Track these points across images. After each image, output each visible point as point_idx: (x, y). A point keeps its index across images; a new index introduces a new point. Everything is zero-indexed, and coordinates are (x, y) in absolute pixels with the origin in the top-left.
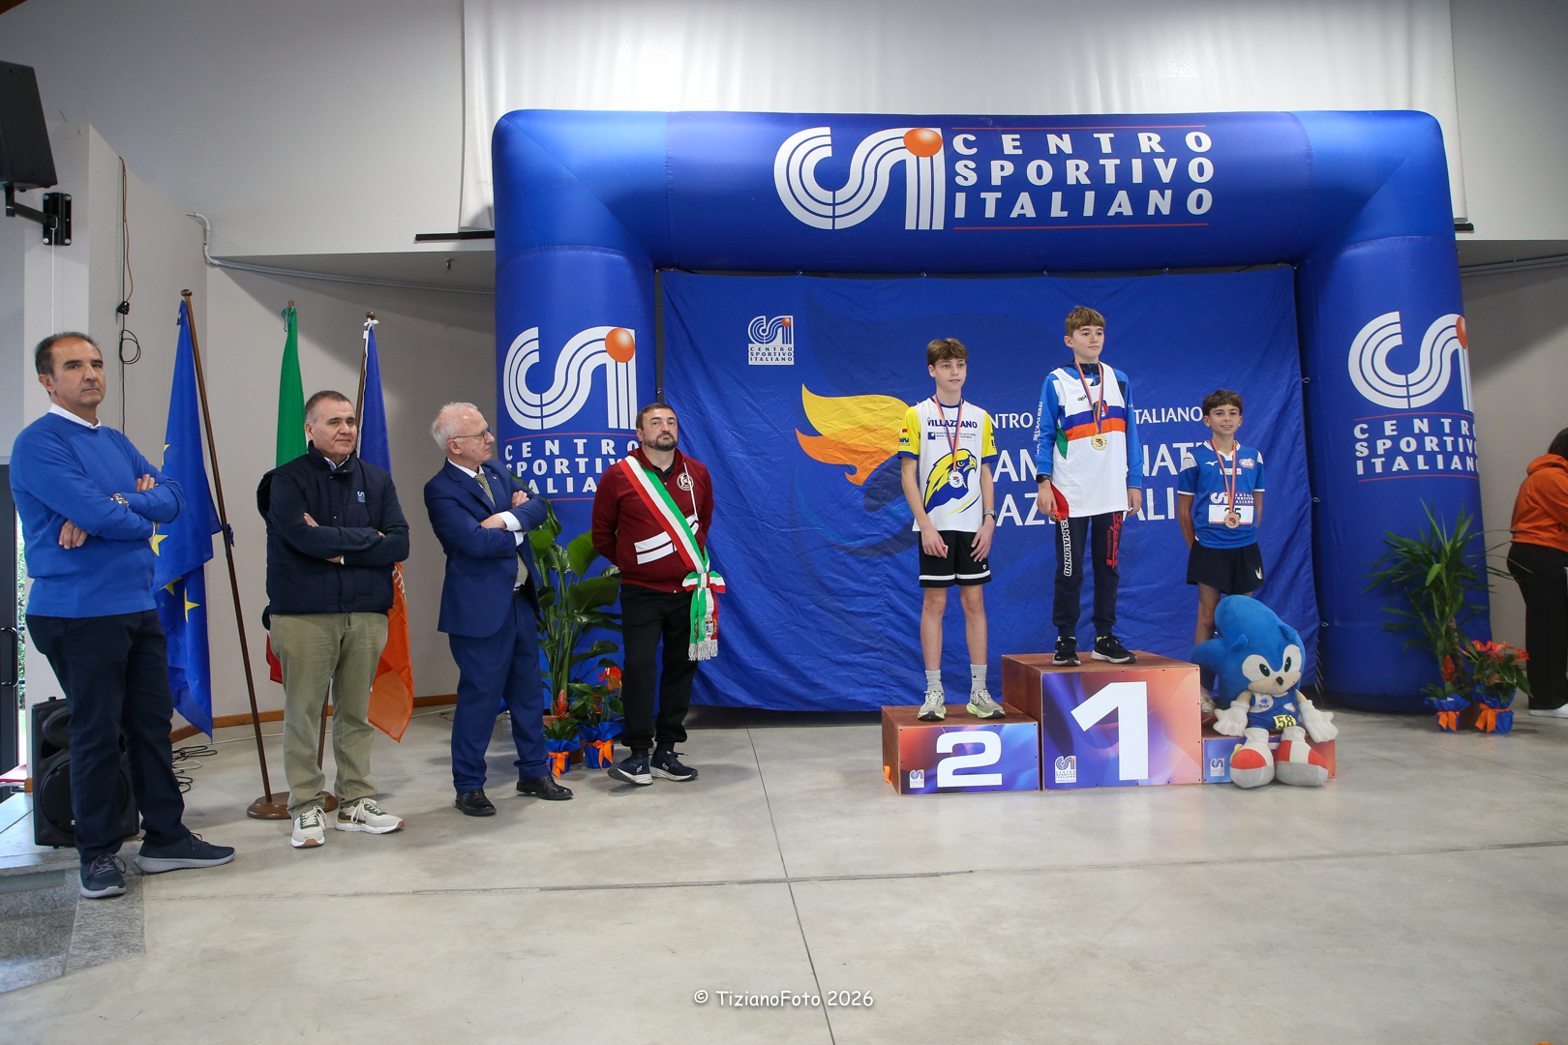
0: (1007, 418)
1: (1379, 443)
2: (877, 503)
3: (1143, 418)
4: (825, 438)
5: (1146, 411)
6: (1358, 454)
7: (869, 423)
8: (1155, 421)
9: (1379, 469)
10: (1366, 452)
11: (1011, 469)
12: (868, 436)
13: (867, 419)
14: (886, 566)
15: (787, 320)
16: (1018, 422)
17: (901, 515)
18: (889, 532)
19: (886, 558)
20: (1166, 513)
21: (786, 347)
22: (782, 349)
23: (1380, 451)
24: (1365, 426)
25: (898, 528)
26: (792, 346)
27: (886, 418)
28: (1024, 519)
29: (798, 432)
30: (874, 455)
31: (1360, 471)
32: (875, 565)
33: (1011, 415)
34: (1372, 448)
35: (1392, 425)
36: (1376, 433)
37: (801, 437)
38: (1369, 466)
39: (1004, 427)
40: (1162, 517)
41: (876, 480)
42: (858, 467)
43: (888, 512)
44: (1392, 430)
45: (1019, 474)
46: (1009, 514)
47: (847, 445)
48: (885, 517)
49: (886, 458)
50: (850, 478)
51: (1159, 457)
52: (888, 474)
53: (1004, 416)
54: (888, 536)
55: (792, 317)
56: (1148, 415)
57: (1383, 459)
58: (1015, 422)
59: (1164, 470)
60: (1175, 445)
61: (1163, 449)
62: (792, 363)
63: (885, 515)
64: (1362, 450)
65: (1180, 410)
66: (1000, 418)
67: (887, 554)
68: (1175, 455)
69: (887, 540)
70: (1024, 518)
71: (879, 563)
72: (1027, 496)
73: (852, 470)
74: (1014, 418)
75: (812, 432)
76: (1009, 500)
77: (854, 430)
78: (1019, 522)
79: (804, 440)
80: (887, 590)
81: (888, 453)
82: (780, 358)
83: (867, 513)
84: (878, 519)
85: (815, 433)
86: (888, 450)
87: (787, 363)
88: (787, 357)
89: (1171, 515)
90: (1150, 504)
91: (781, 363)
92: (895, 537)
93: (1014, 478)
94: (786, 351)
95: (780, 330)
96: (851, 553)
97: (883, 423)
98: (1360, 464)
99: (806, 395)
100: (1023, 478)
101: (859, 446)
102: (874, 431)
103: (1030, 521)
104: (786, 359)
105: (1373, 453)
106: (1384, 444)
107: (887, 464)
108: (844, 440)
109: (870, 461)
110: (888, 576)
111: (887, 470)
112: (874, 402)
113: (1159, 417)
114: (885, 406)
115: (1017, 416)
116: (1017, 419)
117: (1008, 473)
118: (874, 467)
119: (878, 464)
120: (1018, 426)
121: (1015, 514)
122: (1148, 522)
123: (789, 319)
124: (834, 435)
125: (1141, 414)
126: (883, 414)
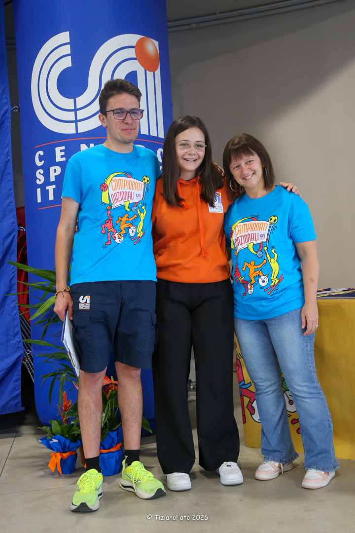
1: (52, 169)
6: (38, 182)
9: (51, 197)
10: (42, 178)
23: (52, 179)
24: (41, 153)
31: (39, 200)
34: (47, 175)
35: (62, 151)
36: (49, 160)
38: (45, 193)
44: (62, 156)
57: (54, 186)
64: (40, 179)
98: (39, 190)
105: (47, 182)
106: (55, 171)
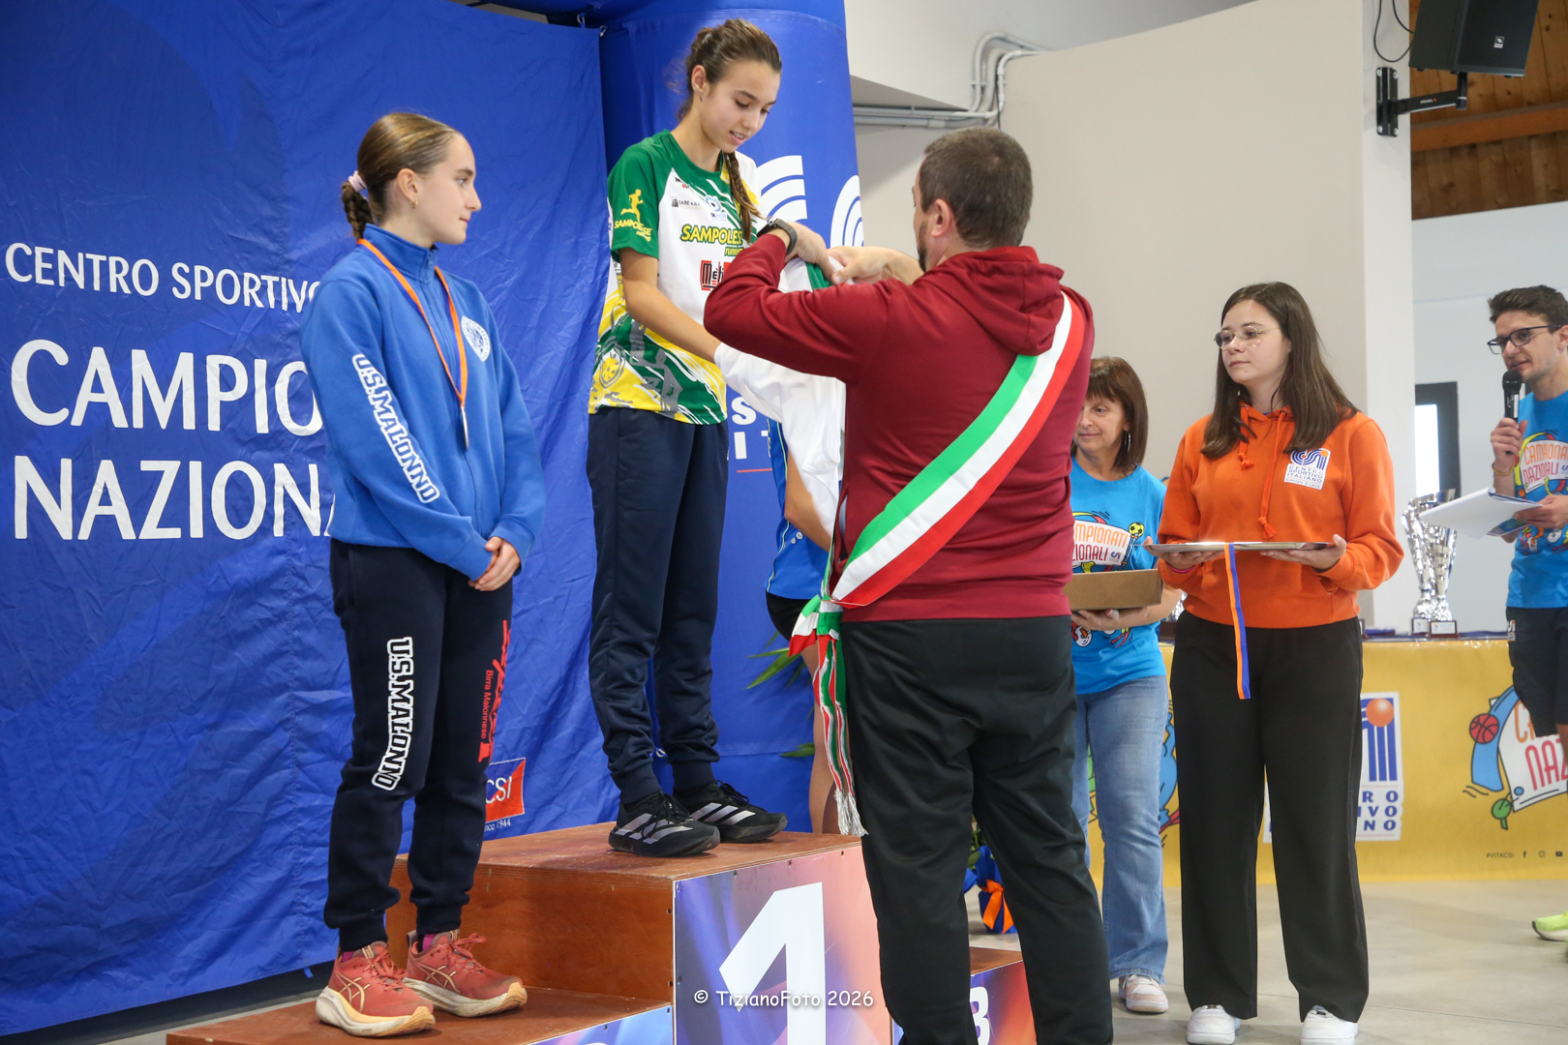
0: (104, 266)
11: (111, 396)
16: (128, 278)
28: (138, 523)
31: (741, 455)
33: (113, 260)
39: (97, 287)
45: (128, 410)
46: (105, 510)
53: (97, 259)
58: (120, 278)
66: (89, 265)
70: (138, 520)
72: (147, 466)
74: (119, 267)
76: (107, 473)
78: (127, 532)
93: (119, 420)
98: (740, 437)
100: (138, 422)
103: (151, 530)
115: (125, 264)
116: (125, 271)
117: (107, 407)
120: (126, 290)
121: (119, 510)
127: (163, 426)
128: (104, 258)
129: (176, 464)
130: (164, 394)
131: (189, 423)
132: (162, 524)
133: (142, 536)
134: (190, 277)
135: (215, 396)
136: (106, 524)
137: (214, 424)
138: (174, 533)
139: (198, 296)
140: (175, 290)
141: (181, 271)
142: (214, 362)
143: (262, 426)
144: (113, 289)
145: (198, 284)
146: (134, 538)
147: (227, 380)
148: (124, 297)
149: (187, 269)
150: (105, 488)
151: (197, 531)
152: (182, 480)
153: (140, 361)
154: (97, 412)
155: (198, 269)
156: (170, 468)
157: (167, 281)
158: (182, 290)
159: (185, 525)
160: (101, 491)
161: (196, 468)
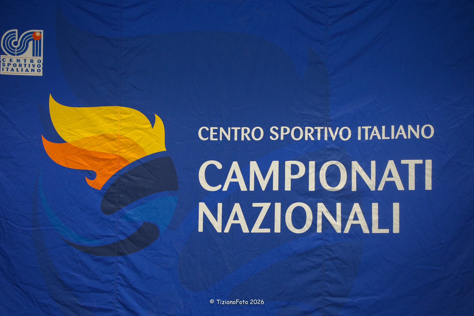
0: (239, 132)
2: (113, 206)
3: (373, 134)
4: (69, 144)
5: (375, 128)
7: (110, 132)
8: (384, 138)
11: (240, 179)
12: (108, 144)
13: (108, 128)
14: (120, 265)
15: (38, 34)
16: (250, 135)
17: (136, 218)
18: (124, 234)
19: (120, 258)
20: (391, 228)
21: (36, 59)
22: (32, 61)
25: (132, 231)
26: (41, 58)
27: (125, 128)
28: (250, 227)
29: (43, 139)
30: (113, 162)
32: (109, 264)
33: (243, 129)
37: (45, 142)
39: (236, 139)
40: (387, 231)
41: (113, 185)
42: (97, 173)
43: (123, 216)
45: (247, 184)
46: (236, 222)
47: (88, 152)
48: (120, 220)
49: (124, 165)
50: (90, 182)
51: (386, 173)
52: (125, 180)
53: (236, 129)
54: (122, 238)
55: (42, 31)
56: (377, 131)
58: (246, 135)
59: (390, 185)
60: (403, 162)
61: (391, 165)
62: (41, 74)
63: (121, 218)
65: (410, 127)
66: (232, 132)
67: (121, 254)
68: (403, 171)
69: (122, 241)
70: (250, 225)
71: (113, 263)
72: (255, 205)
73: (92, 175)
74: (246, 131)
75: (57, 139)
76: (237, 208)
77: (95, 138)
78: (245, 229)
79: (48, 146)
80: (119, 287)
81: (125, 161)
82: (30, 69)
83: (105, 216)
84: (114, 222)
85: (59, 140)
86: (126, 158)
87: (36, 74)
88: (36, 68)
89: (396, 229)
90: (375, 217)
91: (30, 74)
92: (129, 238)
93: (243, 188)
94: (36, 63)
95: (31, 43)
96: (87, 251)
97: (122, 133)
99: (53, 104)
100: (252, 188)
101: (99, 153)
102: (114, 140)
103: (256, 229)
104: (36, 71)
107: (125, 171)
108: (86, 148)
109: (109, 167)
110: (121, 275)
111: (125, 176)
112: (115, 113)
113: (388, 133)
114: (125, 116)
115: (248, 130)
116: (248, 132)
117: (237, 183)
118: (113, 173)
119: (116, 171)
120: (249, 139)
121: (242, 222)
122: (372, 235)
123: (39, 33)
124: (77, 142)
125: (370, 131)
126: (123, 124)
127: (263, 189)
128: (239, 128)
129: (269, 204)
130: (264, 178)
131: (276, 187)
132: (261, 227)
133: (252, 231)
134: (279, 132)
135: (289, 176)
136: (236, 228)
137: (288, 187)
138: (268, 231)
139: (282, 138)
140: (271, 138)
141: (274, 130)
142: (288, 164)
143: (312, 187)
144: (243, 139)
145: (282, 134)
146: (249, 232)
147: (295, 170)
148: (248, 142)
149: (277, 128)
150: (236, 213)
151: (278, 229)
152: (271, 211)
153: (254, 166)
154: (234, 186)
155: (282, 128)
156: (266, 206)
157: (267, 133)
158: (274, 136)
159: (272, 229)
160: (234, 215)
161: (278, 206)
